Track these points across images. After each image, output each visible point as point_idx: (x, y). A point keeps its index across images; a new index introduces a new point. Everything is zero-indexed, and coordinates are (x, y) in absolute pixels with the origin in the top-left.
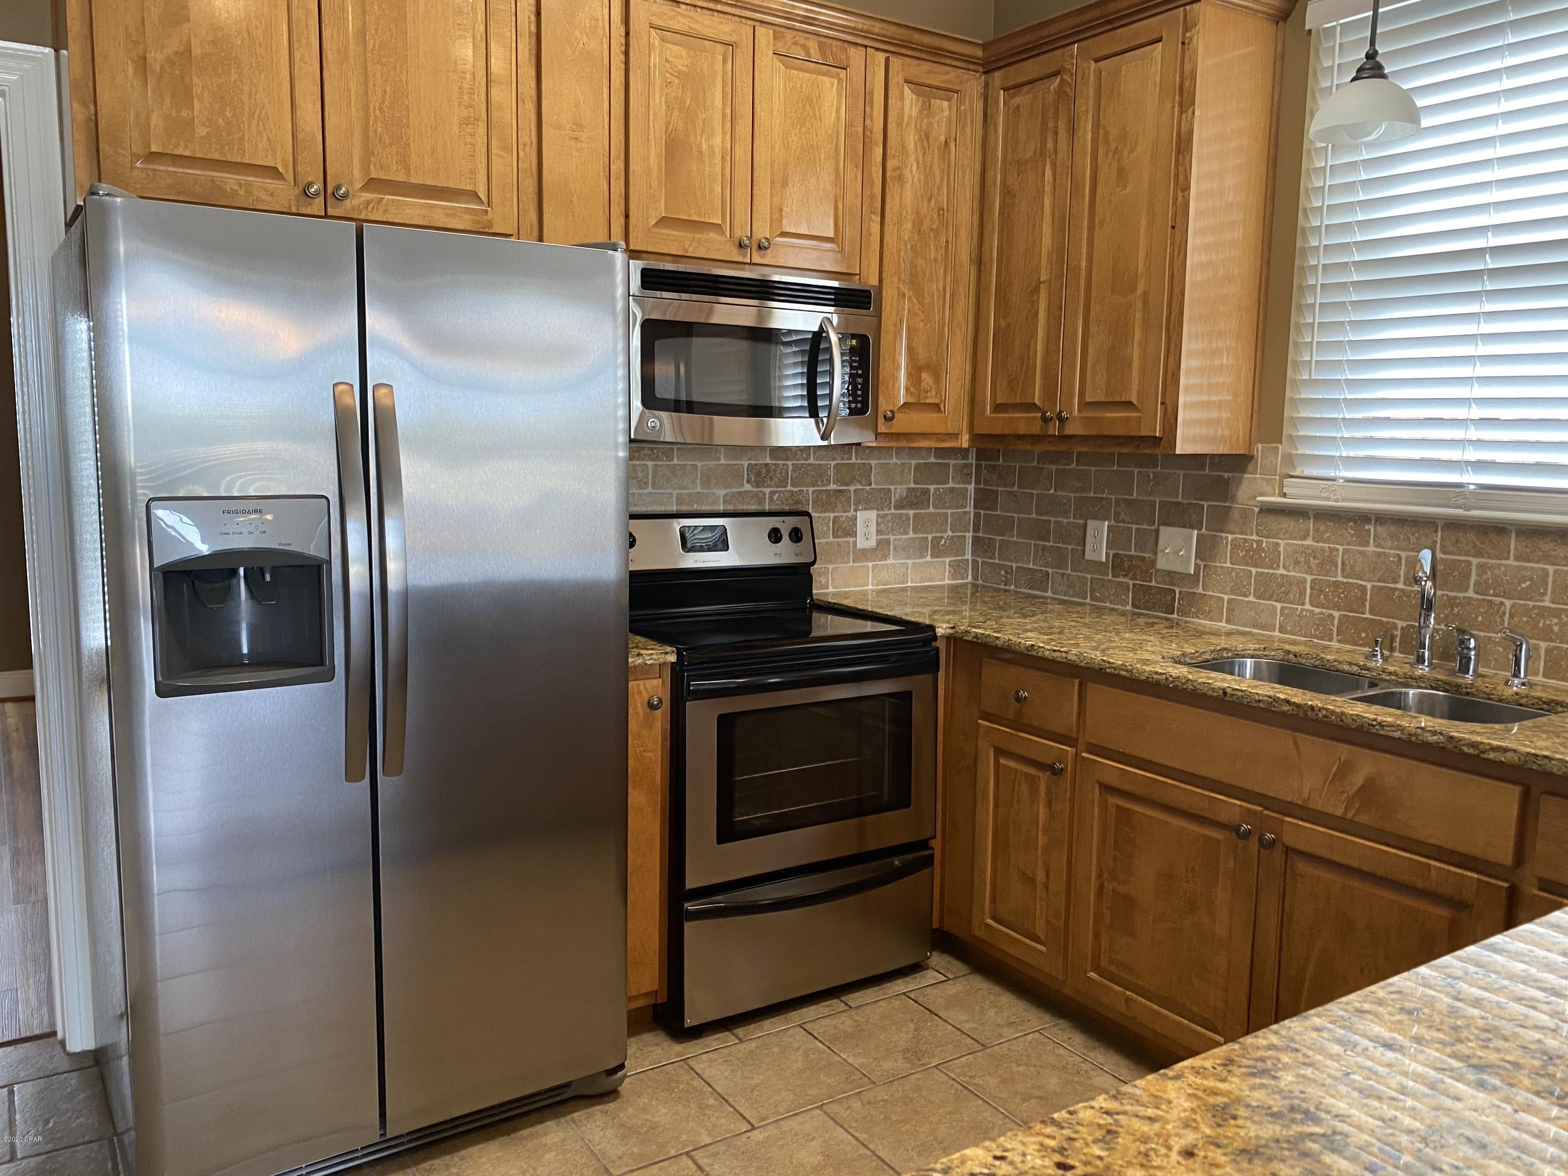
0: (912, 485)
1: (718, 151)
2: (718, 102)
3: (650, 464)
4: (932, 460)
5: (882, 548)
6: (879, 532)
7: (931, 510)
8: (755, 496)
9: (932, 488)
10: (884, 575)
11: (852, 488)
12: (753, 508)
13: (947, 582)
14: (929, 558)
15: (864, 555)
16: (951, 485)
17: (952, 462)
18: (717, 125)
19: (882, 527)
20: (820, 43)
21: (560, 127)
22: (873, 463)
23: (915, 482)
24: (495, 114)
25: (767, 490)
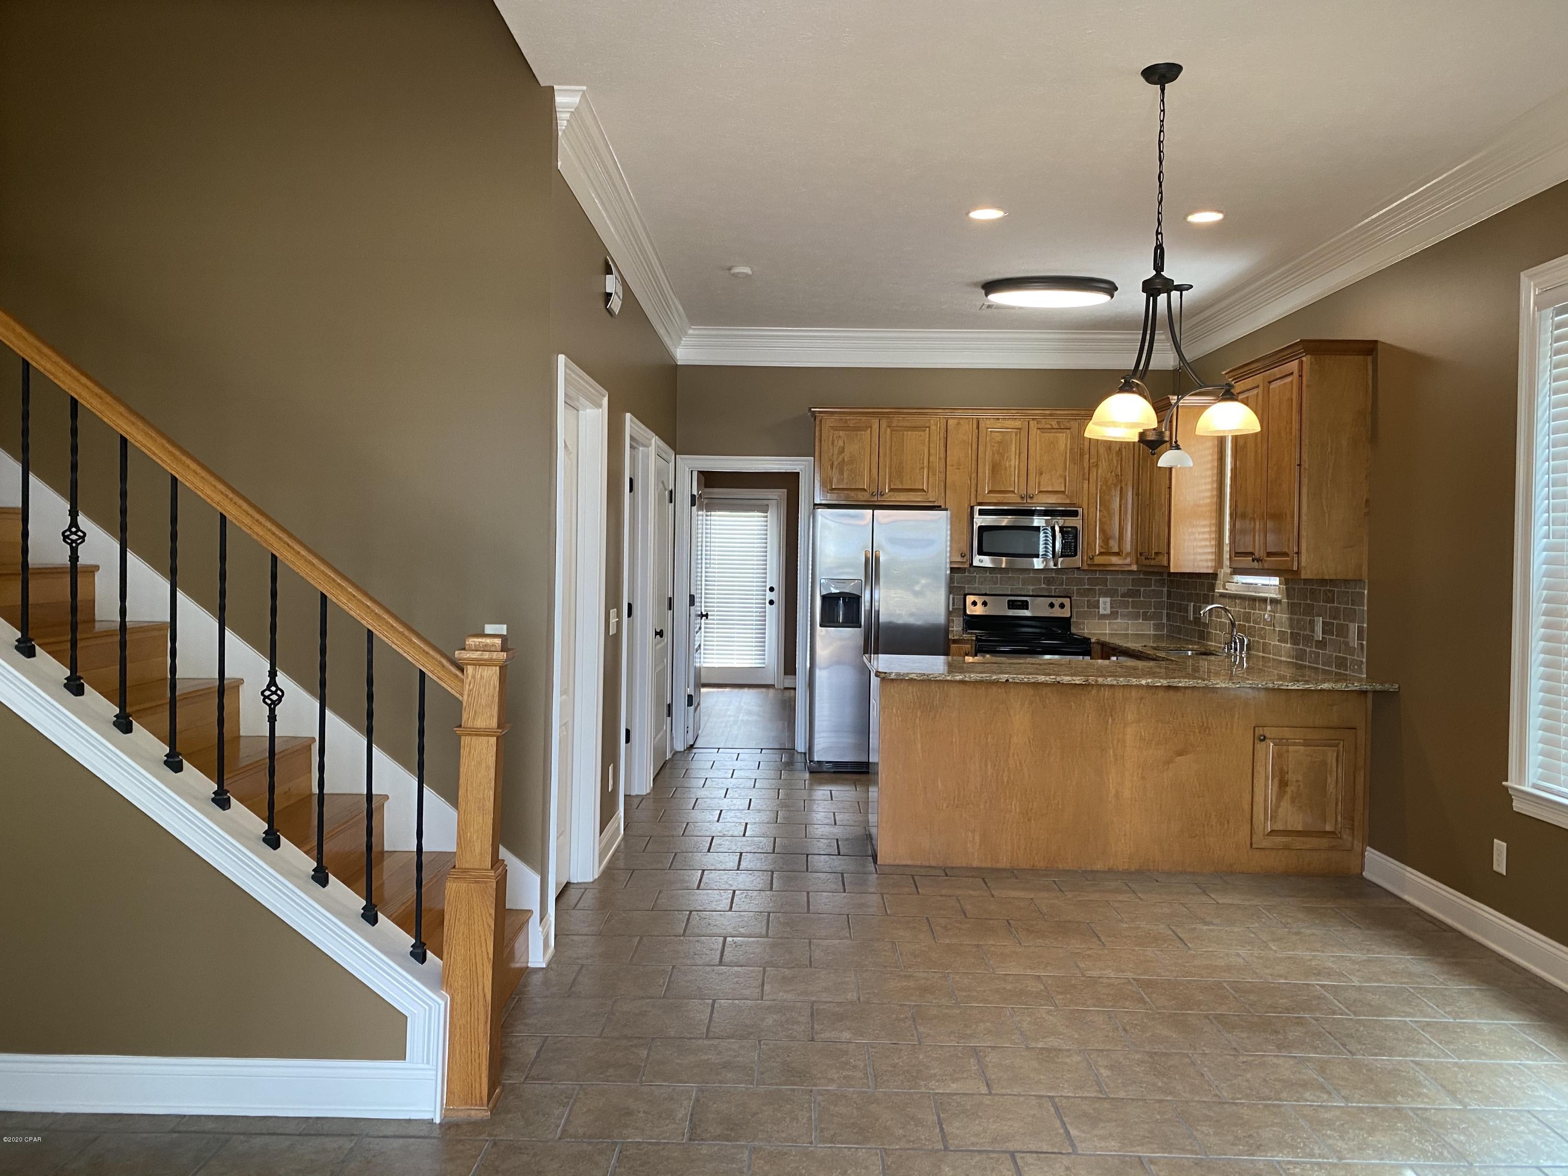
0: (1131, 588)
1: (1013, 466)
2: (1013, 449)
3: (999, 576)
4: (1142, 576)
5: (1113, 615)
6: (1111, 607)
7: (1142, 599)
8: (1047, 589)
9: (1142, 589)
10: (1115, 627)
11: (1097, 588)
12: (1046, 594)
13: (1152, 632)
14: (1141, 621)
15: (1104, 617)
16: (1153, 588)
17: (1153, 578)
18: (1013, 456)
19: (1114, 605)
20: (1058, 422)
21: (952, 466)
22: (1108, 577)
23: (1132, 586)
24: (931, 465)
25: (1053, 587)
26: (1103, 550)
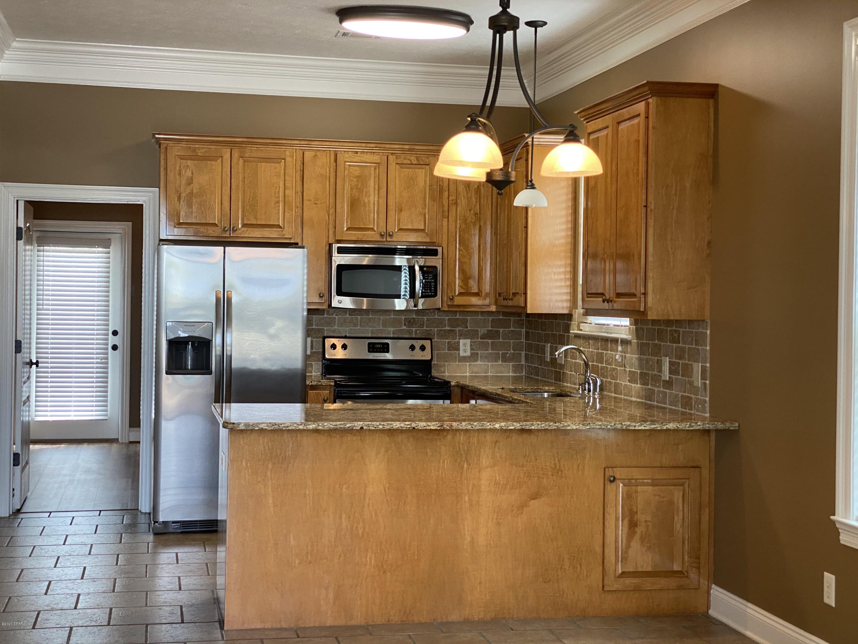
0: (490, 329)
1: (372, 202)
2: (372, 185)
3: (359, 317)
4: (501, 317)
5: (473, 357)
6: (472, 349)
7: (501, 340)
8: (408, 331)
9: (501, 330)
10: (476, 369)
11: (457, 329)
12: (407, 336)
13: (511, 374)
14: (500, 362)
15: (464, 359)
16: (512, 329)
17: (512, 319)
18: (372, 193)
19: (474, 347)
20: (416, 157)
21: (310, 200)
22: (468, 318)
23: (492, 327)
24: (287, 199)
25: (414, 329)
26: (462, 291)
